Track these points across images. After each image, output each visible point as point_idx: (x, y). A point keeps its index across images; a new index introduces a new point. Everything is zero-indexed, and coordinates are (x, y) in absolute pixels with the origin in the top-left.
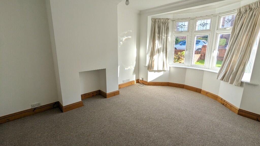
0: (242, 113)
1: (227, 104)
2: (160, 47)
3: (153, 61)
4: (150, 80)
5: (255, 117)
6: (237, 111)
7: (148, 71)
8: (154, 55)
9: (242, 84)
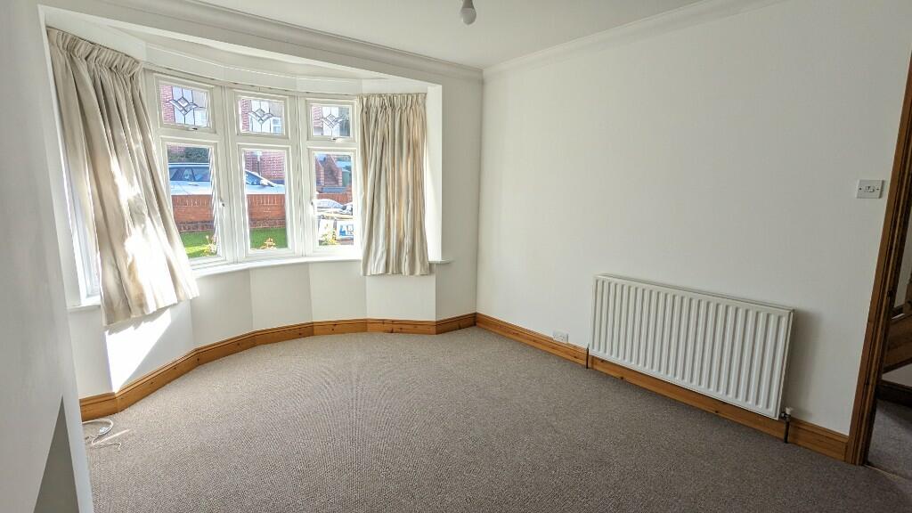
0: (444, 327)
1: (404, 326)
2: (135, 194)
3: (131, 269)
4: (120, 377)
5: (455, 324)
6: (433, 329)
7: (107, 333)
8: (123, 237)
9: (431, 268)
